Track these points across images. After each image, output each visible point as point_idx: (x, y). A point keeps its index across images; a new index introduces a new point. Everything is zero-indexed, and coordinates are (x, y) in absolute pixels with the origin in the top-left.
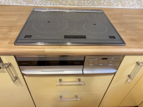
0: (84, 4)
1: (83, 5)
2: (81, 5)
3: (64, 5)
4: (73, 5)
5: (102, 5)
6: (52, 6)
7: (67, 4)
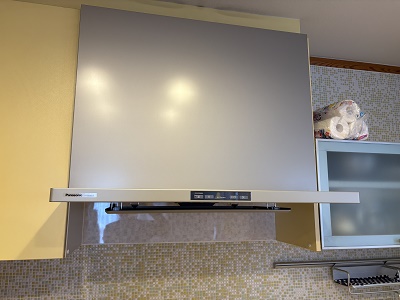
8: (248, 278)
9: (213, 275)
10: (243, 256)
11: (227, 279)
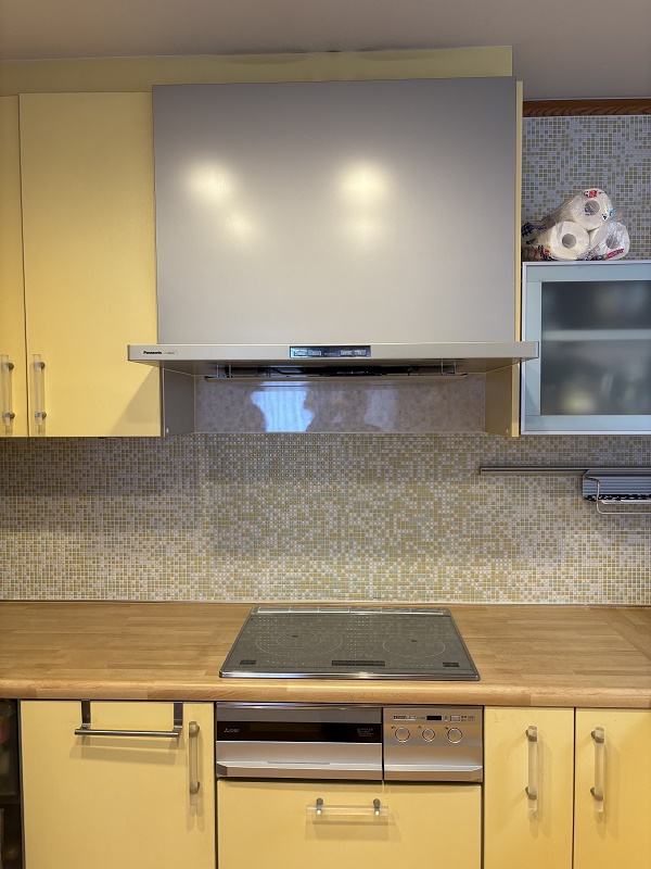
0: (396, 593)
1: (391, 596)
2: (387, 598)
3: (339, 597)
4: (363, 598)
5: (448, 596)
6: (304, 600)
7: (347, 595)
8: (436, 487)
9: (381, 480)
10: (428, 456)
11: (402, 488)
